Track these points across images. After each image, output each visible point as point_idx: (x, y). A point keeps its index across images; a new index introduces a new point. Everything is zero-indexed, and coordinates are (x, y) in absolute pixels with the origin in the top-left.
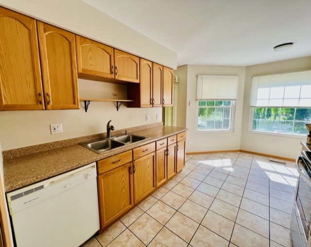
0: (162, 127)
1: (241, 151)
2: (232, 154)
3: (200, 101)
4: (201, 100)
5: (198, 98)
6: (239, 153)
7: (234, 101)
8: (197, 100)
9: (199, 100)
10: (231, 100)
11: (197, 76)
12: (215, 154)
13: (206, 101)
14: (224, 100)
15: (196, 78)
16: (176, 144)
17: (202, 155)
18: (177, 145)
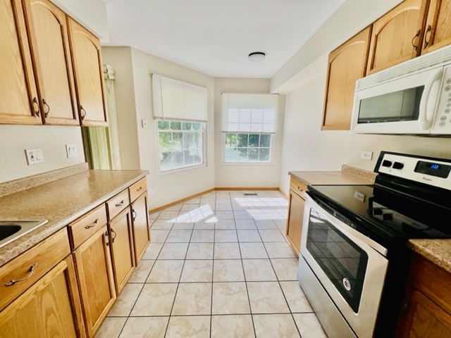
0: (88, 174)
1: (216, 189)
2: (208, 195)
3: (161, 120)
4: (162, 118)
5: (155, 115)
6: (214, 192)
7: (205, 124)
8: (155, 118)
9: (158, 118)
10: (201, 121)
11: (151, 75)
12: (188, 202)
13: (170, 121)
14: (193, 120)
15: (149, 77)
16: (128, 210)
17: (172, 208)
18: (132, 211)
